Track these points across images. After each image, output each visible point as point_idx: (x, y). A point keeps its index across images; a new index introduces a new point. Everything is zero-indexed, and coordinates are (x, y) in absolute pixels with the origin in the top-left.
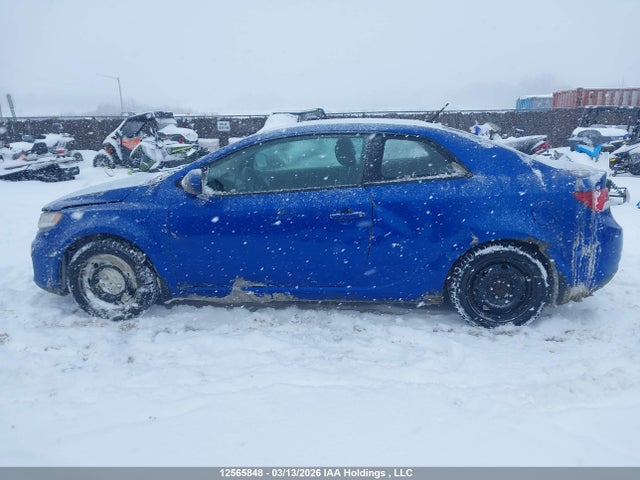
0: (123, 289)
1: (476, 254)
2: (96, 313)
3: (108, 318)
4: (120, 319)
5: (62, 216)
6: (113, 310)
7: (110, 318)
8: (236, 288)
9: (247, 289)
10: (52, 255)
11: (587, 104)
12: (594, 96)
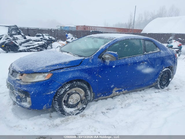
0: (79, 101)
1: (163, 71)
2: (69, 114)
3: (73, 115)
4: (78, 113)
5: (53, 74)
6: (74, 111)
7: (75, 114)
8: (114, 92)
9: (116, 91)
10: (49, 93)
11: (86, 29)
12: (88, 28)
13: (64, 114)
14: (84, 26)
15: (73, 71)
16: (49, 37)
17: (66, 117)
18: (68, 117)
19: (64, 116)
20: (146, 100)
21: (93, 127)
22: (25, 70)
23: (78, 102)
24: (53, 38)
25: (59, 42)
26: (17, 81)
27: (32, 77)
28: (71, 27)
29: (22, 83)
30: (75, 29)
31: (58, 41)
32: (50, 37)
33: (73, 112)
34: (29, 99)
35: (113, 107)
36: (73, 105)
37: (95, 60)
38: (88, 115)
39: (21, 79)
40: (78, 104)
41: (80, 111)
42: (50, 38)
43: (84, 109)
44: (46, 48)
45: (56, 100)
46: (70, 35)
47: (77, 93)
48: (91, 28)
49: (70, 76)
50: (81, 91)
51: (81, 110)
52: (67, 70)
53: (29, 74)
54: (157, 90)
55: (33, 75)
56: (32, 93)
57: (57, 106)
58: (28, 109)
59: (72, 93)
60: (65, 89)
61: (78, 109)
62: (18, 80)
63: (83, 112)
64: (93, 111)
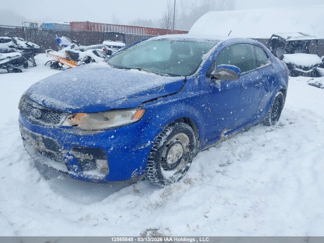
1: (275, 96)
2: (169, 182)
4: (180, 178)
5: (146, 110)
6: (175, 174)
7: (176, 181)
8: (222, 135)
9: (225, 134)
10: (142, 147)
11: (91, 29)
12: (94, 26)
13: (163, 183)
14: (88, 22)
15: (175, 103)
16: (26, 44)
17: (165, 187)
18: (168, 187)
19: (162, 186)
20: (264, 145)
21: (221, 197)
22: (82, 106)
23: (180, 157)
24: (36, 46)
25: (50, 53)
26: (65, 130)
27: (107, 119)
28: (58, 24)
29: (80, 133)
30: (69, 29)
31: (48, 51)
32: (30, 43)
33: (174, 176)
34: (102, 163)
35: (226, 160)
36: (173, 164)
37: (202, 82)
38: (195, 179)
39: (76, 125)
40: (179, 161)
41: (182, 173)
42: (29, 46)
43: (187, 169)
44: (26, 66)
45: (152, 159)
46: (64, 40)
47: (179, 143)
48: (101, 26)
49: (173, 112)
50: (186, 139)
51: (184, 171)
52: (167, 102)
53: (96, 113)
54: (268, 128)
55: (107, 115)
56: (112, 149)
57: (154, 169)
58: (100, 182)
59: (173, 144)
60: (165, 137)
61: (180, 171)
62: (67, 127)
63: (186, 175)
64: (201, 172)
